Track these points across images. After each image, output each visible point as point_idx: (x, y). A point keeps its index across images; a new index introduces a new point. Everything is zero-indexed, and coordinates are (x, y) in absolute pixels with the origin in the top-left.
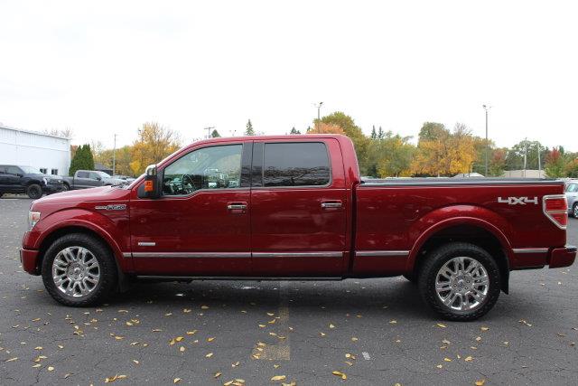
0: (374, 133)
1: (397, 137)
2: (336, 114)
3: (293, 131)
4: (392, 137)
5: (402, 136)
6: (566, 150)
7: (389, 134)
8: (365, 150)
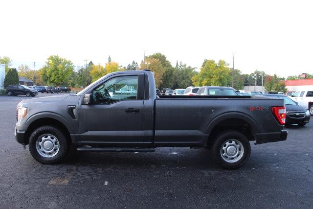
0: (177, 65)
1: (190, 67)
2: (156, 54)
3: (134, 62)
4: (186, 67)
5: (192, 67)
6: (278, 76)
7: (185, 66)
8: (172, 74)
